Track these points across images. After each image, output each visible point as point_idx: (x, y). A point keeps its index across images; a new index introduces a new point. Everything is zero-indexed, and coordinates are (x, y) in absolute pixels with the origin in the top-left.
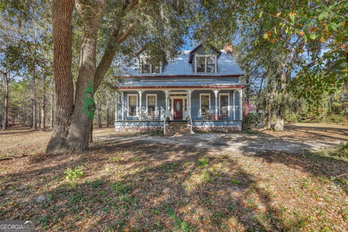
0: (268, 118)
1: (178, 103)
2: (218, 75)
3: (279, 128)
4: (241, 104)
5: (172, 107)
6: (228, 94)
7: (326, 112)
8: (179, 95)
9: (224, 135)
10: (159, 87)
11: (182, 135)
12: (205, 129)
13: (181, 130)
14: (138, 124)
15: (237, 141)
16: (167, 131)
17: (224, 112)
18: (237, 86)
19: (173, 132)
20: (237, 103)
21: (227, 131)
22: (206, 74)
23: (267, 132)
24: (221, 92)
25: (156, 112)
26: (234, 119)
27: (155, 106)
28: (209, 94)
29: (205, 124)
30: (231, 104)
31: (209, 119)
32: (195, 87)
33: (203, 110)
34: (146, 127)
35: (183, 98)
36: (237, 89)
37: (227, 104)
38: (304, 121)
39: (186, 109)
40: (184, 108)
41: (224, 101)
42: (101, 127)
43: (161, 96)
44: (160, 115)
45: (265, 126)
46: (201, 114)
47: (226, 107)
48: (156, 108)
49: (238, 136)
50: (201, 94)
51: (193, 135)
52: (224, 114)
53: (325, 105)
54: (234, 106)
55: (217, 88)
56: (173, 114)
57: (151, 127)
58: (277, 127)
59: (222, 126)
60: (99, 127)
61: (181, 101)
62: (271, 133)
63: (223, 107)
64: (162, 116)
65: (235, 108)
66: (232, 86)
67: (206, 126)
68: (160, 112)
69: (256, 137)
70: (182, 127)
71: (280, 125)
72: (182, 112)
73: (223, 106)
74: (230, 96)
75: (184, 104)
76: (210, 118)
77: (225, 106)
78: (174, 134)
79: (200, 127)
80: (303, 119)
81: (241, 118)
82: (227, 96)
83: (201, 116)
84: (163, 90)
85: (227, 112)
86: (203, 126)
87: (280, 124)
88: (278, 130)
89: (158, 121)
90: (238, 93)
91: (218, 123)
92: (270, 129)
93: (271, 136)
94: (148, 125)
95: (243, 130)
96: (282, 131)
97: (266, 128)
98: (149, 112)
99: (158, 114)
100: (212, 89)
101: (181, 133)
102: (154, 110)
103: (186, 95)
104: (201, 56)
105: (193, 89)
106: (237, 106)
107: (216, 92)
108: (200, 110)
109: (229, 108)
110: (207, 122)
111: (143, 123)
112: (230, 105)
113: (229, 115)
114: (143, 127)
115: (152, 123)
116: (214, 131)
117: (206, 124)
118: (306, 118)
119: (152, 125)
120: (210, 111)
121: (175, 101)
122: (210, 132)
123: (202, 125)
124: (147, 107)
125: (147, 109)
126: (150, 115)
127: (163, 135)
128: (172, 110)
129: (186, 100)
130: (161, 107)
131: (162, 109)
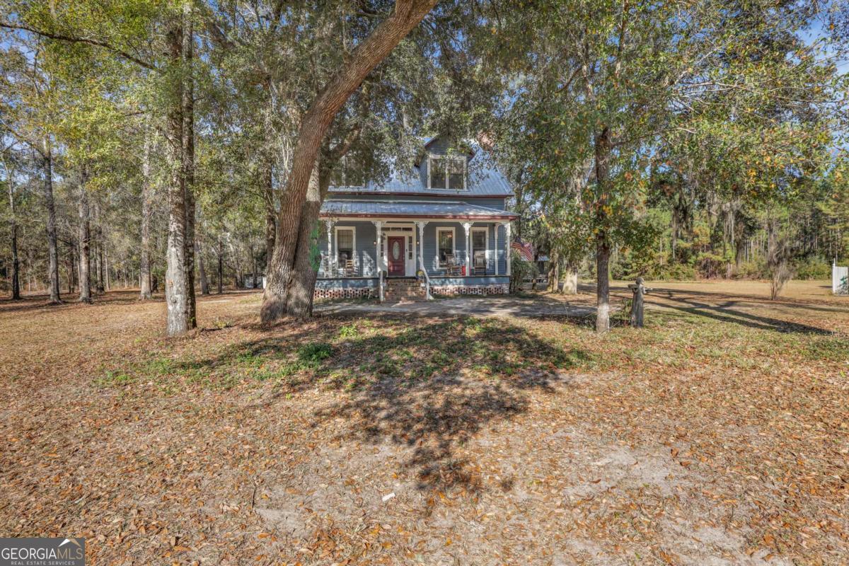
0: (554, 272)
1: (396, 244)
2: (469, 194)
3: (570, 289)
4: (508, 246)
5: (386, 252)
6: (486, 229)
7: (665, 260)
8: (399, 229)
9: (481, 300)
10: (366, 216)
11: (413, 302)
12: (447, 293)
13: (410, 294)
14: (325, 283)
15: (504, 306)
16: (385, 295)
17: (480, 260)
18: (503, 217)
19: (395, 297)
20: (502, 246)
21: (485, 295)
22: (447, 191)
23: (550, 296)
24: (475, 225)
25: (355, 261)
26: (497, 273)
27: (351, 249)
28: (453, 229)
29: (447, 282)
30: (492, 248)
31: (454, 274)
32: (431, 217)
33: (443, 258)
34: (341, 289)
35: (406, 234)
36: (503, 222)
37: (485, 246)
38: (626, 277)
39: (411, 255)
40: (407, 254)
41: (479, 243)
42: (208, 293)
43: (367, 231)
44: (361, 267)
45: (549, 286)
46: (438, 265)
47: (482, 252)
48: (354, 253)
49: (503, 301)
50: (438, 229)
51: (431, 301)
52: (480, 264)
53: (664, 245)
54: (496, 251)
55: (468, 218)
56: (386, 264)
57: (350, 289)
58: (567, 288)
59: (477, 287)
60: (204, 293)
61: (401, 240)
62: (557, 297)
63: (478, 253)
64: (366, 269)
65: (498, 255)
66: (493, 217)
67: (451, 287)
68: (361, 261)
69: (531, 302)
70: (409, 288)
71: (571, 284)
72: (404, 261)
73: (477, 250)
74: (490, 232)
75: (407, 247)
76: (456, 272)
77: (480, 250)
78: (399, 300)
79: (440, 288)
80: (626, 273)
81: (509, 273)
82: (484, 233)
83: (438, 267)
84: (373, 220)
85: (485, 262)
86: (444, 287)
87: (572, 281)
88: (567, 292)
89: (359, 276)
90: (502, 227)
91: (470, 280)
92: (557, 292)
93: (554, 300)
94: (345, 286)
95: (510, 292)
96: (573, 294)
97: (550, 290)
98: (341, 261)
99: (358, 264)
100: (461, 222)
101: (411, 298)
102: (350, 257)
103: (410, 229)
104: (438, 157)
105: (427, 221)
106: (501, 251)
107: (467, 226)
108: (437, 258)
109: (487, 253)
110: (451, 280)
111: (335, 282)
112: (490, 249)
113: (487, 267)
114: (336, 289)
115: (353, 282)
116: (463, 295)
117: (450, 282)
118: (630, 270)
119: (352, 286)
120: (454, 260)
121: (391, 240)
122: (456, 297)
123: (442, 285)
124: (336, 253)
125: (336, 256)
126: (343, 266)
127: (379, 303)
128: (385, 259)
129: (411, 238)
130: (365, 253)
131: (366, 257)
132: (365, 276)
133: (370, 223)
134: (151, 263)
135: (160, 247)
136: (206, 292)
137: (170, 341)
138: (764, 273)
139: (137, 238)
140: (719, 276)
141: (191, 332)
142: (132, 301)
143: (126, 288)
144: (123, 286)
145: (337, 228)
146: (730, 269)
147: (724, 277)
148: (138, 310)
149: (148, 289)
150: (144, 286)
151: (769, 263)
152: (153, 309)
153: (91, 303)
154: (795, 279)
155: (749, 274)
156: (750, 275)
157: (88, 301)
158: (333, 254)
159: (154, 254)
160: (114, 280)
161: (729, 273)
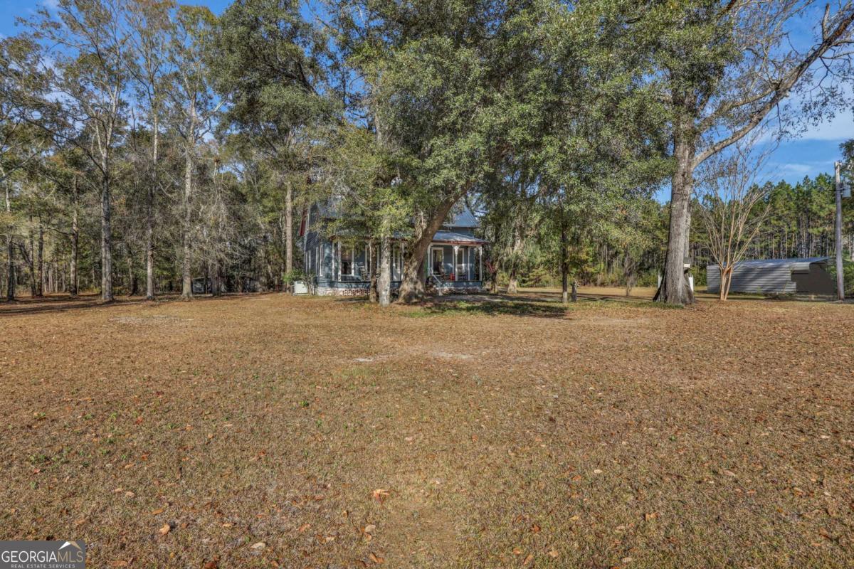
2: (453, 226)
3: (512, 290)
18: (478, 243)
20: (472, 261)
21: (467, 293)
29: (444, 285)
36: (477, 246)
37: (462, 261)
45: (492, 289)
47: (461, 265)
50: (433, 249)
54: (468, 264)
55: (458, 243)
58: (510, 289)
59: (462, 288)
65: (470, 267)
66: (472, 243)
79: (439, 289)
81: (481, 279)
87: (513, 286)
90: (473, 249)
100: (453, 245)
107: (456, 248)
109: (463, 266)
112: (465, 263)
138: (621, 283)
140: (592, 284)
146: (600, 278)
147: (596, 285)
151: (625, 274)
154: (641, 286)
155: (612, 282)
156: (614, 283)
161: (599, 282)
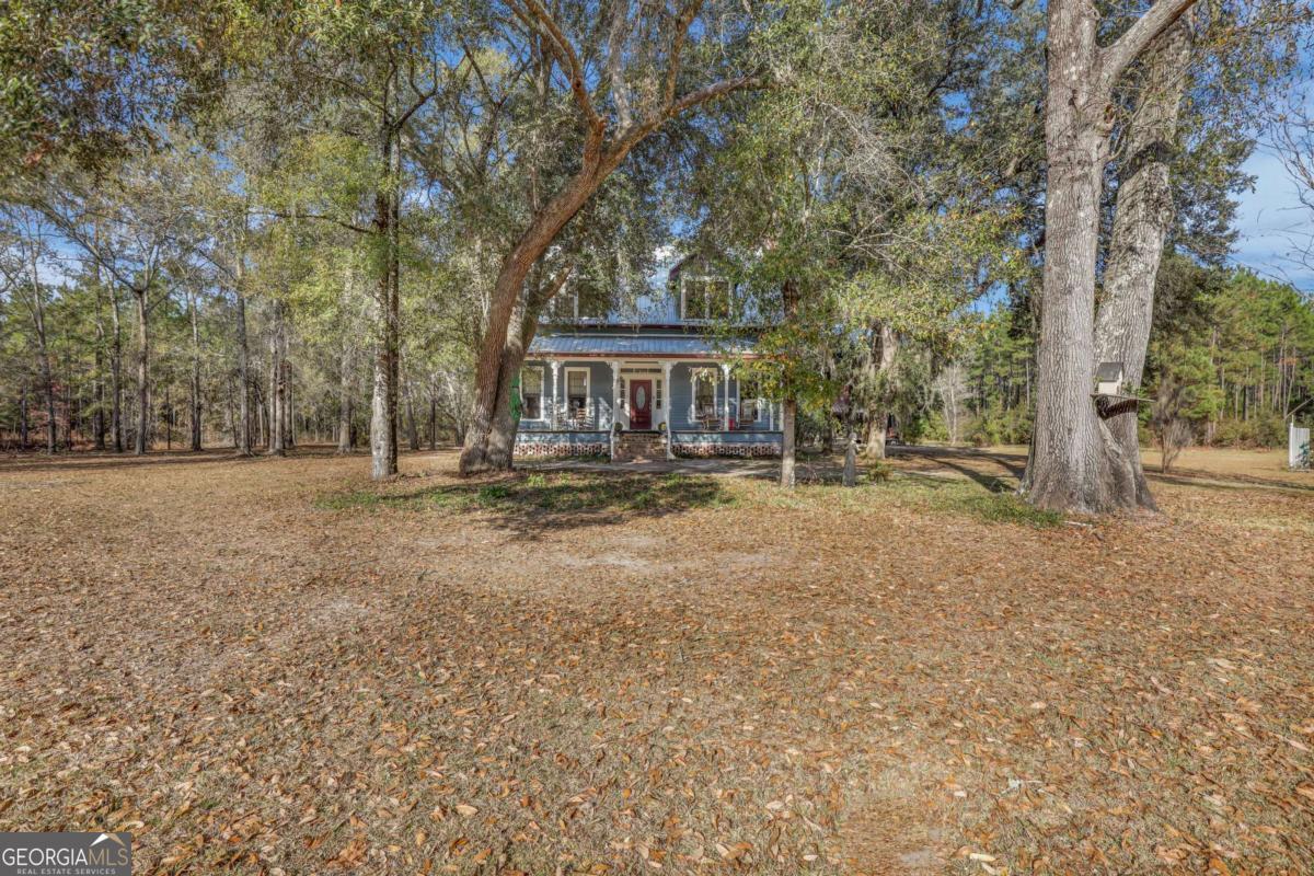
1: (641, 391)
5: (627, 400)
8: (644, 370)
10: (599, 355)
11: (650, 461)
12: (700, 449)
13: (647, 450)
14: (547, 437)
16: (616, 452)
17: (747, 412)
19: (629, 454)
21: (748, 456)
22: (706, 322)
25: (588, 411)
27: (585, 395)
28: (715, 371)
29: (701, 438)
31: (711, 428)
32: (679, 356)
33: (700, 408)
34: (568, 444)
35: (653, 377)
39: (659, 403)
40: (654, 402)
43: (601, 373)
44: (597, 417)
46: (693, 416)
48: (588, 400)
50: (694, 371)
51: (672, 462)
52: (748, 416)
55: (729, 358)
56: (628, 414)
57: (579, 444)
59: (739, 445)
61: (647, 384)
63: (747, 401)
64: (602, 421)
67: (704, 444)
68: (597, 411)
70: (648, 445)
71: (877, 446)
72: (650, 411)
73: (746, 398)
75: (654, 393)
76: (713, 425)
78: (633, 457)
79: (691, 445)
83: (694, 420)
84: (607, 360)
86: (697, 444)
87: (878, 441)
88: (871, 455)
89: (593, 430)
91: (730, 437)
94: (572, 441)
96: (879, 458)
98: (572, 410)
99: (593, 414)
100: (718, 362)
101: (648, 457)
102: (582, 405)
103: (659, 371)
104: (697, 278)
105: (676, 361)
107: (726, 368)
108: (693, 407)
109: (759, 402)
110: (706, 436)
111: (560, 435)
113: (758, 419)
114: (562, 444)
115: (584, 436)
116: (720, 455)
117: (704, 439)
119: (582, 441)
120: (713, 410)
121: (635, 384)
122: (711, 457)
123: (693, 442)
124: (566, 398)
125: (566, 404)
126: (574, 417)
127: (609, 461)
128: (627, 406)
129: (659, 383)
130: (601, 399)
131: (603, 405)
132: (601, 429)
133: (604, 363)
134: (351, 407)
135: (363, 390)
136: (416, 447)
137: (373, 482)
139: (336, 379)
141: (393, 477)
142: (329, 455)
143: (316, 442)
144: (313, 439)
145: (567, 370)
148: (338, 464)
149: (348, 442)
150: (344, 438)
152: (355, 463)
153: (284, 455)
157: (282, 453)
158: (561, 401)
159: (356, 399)
160: (301, 431)
